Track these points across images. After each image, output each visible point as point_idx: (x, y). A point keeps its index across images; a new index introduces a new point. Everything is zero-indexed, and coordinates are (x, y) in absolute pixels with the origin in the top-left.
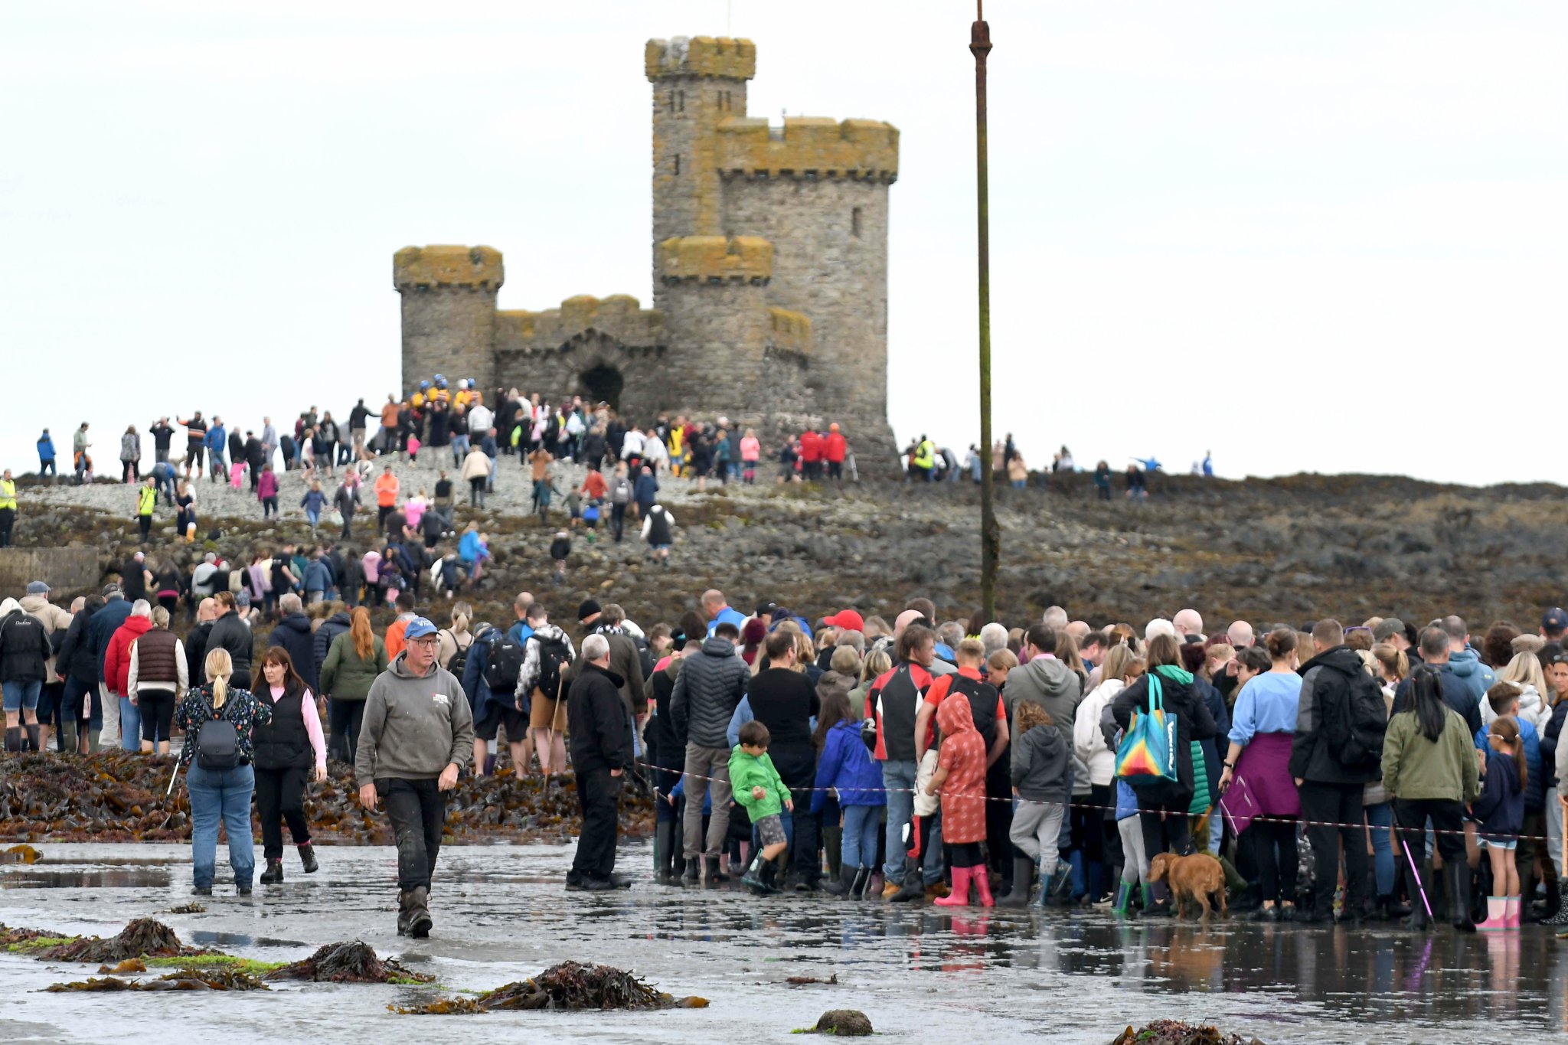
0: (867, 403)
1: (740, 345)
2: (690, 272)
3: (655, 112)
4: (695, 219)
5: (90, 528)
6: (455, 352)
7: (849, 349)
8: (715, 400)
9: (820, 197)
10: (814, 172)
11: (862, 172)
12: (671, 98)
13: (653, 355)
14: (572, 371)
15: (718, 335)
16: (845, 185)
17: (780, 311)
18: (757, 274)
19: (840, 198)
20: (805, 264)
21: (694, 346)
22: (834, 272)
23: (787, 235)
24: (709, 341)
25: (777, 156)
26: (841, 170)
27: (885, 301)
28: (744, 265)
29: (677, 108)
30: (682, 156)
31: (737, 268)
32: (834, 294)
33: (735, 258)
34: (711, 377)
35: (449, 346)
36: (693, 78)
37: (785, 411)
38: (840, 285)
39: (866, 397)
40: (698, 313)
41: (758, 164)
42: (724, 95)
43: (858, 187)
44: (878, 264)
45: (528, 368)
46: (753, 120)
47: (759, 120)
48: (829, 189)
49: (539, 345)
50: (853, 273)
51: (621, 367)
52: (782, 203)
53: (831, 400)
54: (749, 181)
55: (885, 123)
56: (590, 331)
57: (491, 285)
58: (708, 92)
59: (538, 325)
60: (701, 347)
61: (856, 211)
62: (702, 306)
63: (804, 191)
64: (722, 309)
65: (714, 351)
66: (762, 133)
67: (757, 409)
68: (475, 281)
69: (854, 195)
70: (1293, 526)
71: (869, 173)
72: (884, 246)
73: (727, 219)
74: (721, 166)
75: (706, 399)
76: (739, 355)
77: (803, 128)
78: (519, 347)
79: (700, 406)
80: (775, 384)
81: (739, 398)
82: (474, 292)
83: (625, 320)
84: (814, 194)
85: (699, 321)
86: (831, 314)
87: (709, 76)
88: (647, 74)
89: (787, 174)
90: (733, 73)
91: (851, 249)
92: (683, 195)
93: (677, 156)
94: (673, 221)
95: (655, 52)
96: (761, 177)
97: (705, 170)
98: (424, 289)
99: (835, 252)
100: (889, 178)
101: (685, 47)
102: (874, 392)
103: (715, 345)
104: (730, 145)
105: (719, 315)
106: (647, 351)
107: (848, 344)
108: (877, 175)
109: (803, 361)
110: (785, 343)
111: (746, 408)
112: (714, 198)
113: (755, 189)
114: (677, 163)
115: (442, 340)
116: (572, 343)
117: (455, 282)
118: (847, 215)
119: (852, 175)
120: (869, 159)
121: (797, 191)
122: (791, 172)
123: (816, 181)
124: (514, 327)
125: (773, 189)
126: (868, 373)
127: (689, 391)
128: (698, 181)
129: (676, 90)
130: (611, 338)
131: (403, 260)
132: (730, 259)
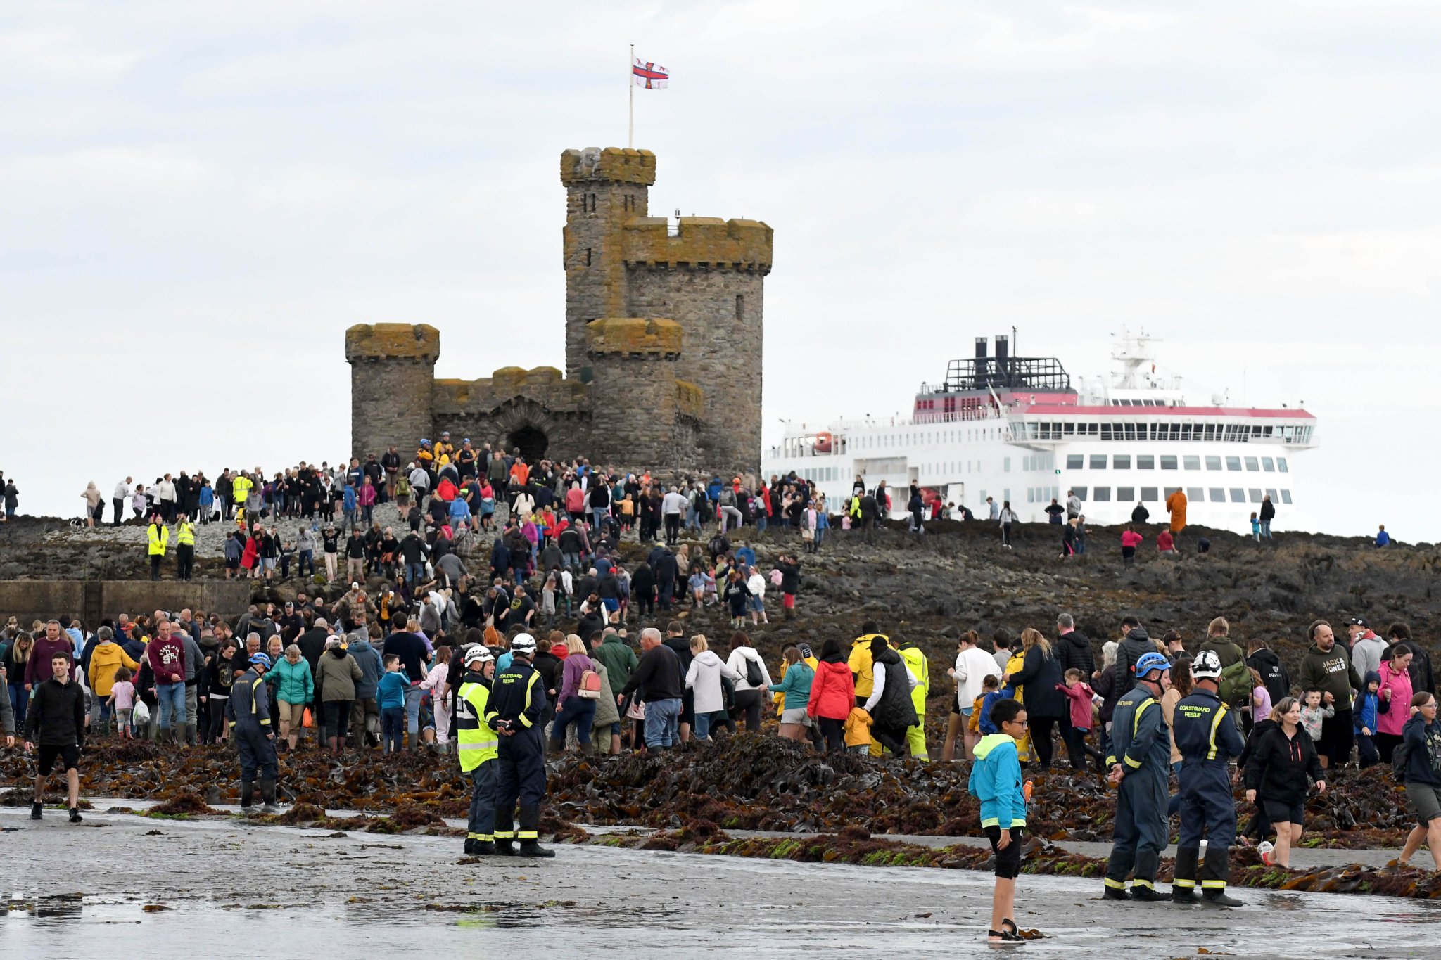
0: (747, 461)
1: (656, 411)
2: (614, 349)
3: (569, 212)
4: (604, 304)
6: (400, 414)
7: (732, 415)
8: (634, 457)
9: (709, 285)
10: (706, 264)
11: (745, 265)
12: (584, 200)
13: (575, 419)
14: (502, 432)
15: (638, 401)
16: (730, 276)
17: (683, 382)
18: (669, 350)
19: (726, 286)
20: (697, 342)
21: (617, 411)
22: (721, 349)
23: (682, 318)
24: (630, 407)
25: (675, 251)
26: (728, 263)
27: (761, 374)
28: (660, 343)
29: (589, 209)
30: (593, 250)
31: (654, 345)
32: (721, 368)
33: (653, 337)
34: (631, 438)
35: (396, 409)
36: (604, 183)
37: (684, 467)
38: (726, 361)
39: (746, 455)
40: (621, 383)
41: (660, 258)
42: (629, 199)
43: (741, 277)
44: (755, 343)
45: (462, 429)
46: (652, 218)
47: (658, 220)
48: (717, 279)
49: (472, 409)
50: (736, 350)
51: (546, 428)
52: (678, 290)
53: (717, 459)
54: (651, 271)
55: (761, 223)
56: (519, 398)
57: (431, 358)
58: (617, 195)
59: (472, 392)
60: (623, 412)
61: (739, 297)
62: (624, 377)
63: (697, 280)
64: (641, 380)
65: (634, 416)
66: (661, 231)
67: (668, 465)
68: (418, 354)
69: (737, 283)
71: (750, 266)
72: (758, 328)
73: (631, 304)
74: (626, 258)
75: (627, 457)
76: (655, 419)
77: (697, 226)
78: (455, 411)
79: (622, 463)
80: (678, 444)
81: (655, 456)
82: (417, 363)
83: (551, 388)
84: (705, 283)
85: (621, 390)
86: (717, 384)
87: (617, 181)
88: (563, 179)
89: (683, 265)
90: (637, 179)
91: (735, 330)
92: (594, 283)
93: (589, 249)
94: (585, 305)
95: (570, 161)
96: (662, 268)
97: (614, 262)
98: (375, 360)
99: (722, 332)
100: (765, 269)
101: (598, 157)
102: (752, 451)
103: (635, 410)
104: (635, 240)
105: (639, 385)
106: (570, 414)
107: (732, 411)
108: (757, 267)
109: (696, 425)
110: (686, 409)
111: (661, 464)
112: (621, 286)
113: (656, 279)
114: (589, 256)
115: (390, 404)
116: (502, 409)
117: (401, 355)
118: (732, 300)
119: (737, 266)
120: (751, 253)
121: (691, 280)
122: (687, 263)
123: (707, 272)
124: (451, 394)
125: (670, 278)
126: (749, 435)
127: (613, 450)
128: (608, 271)
129: (588, 193)
130: (537, 404)
131: (355, 336)
132: (648, 337)
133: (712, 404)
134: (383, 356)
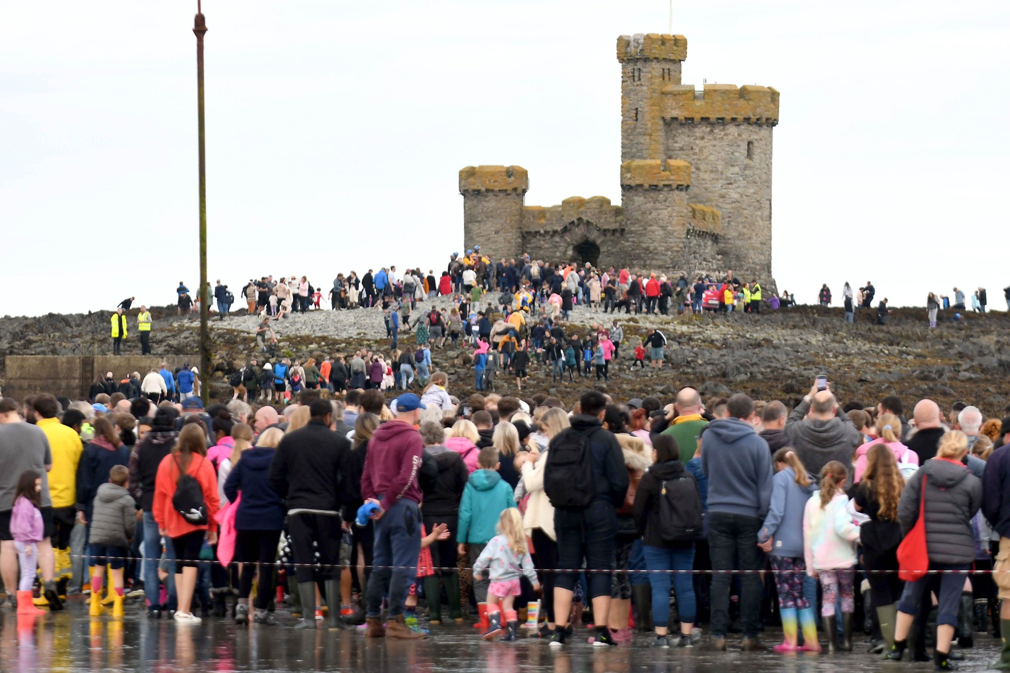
0: (757, 264)
1: (669, 228)
2: (638, 182)
3: (623, 82)
4: (647, 149)
5: (235, 342)
6: (497, 232)
7: (745, 230)
8: (654, 262)
9: (726, 135)
10: (722, 119)
11: (754, 119)
12: (633, 73)
13: (618, 234)
14: (569, 245)
15: (656, 221)
16: (743, 127)
17: (699, 207)
18: (680, 183)
19: (739, 135)
20: (717, 177)
21: (641, 228)
22: (735, 181)
23: (705, 159)
24: (650, 225)
25: (699, 109)
26: (740, 117)
27: (770, 201)
28: (672, 177)
29: (636, 79)
30: (639, 109)
31: (668, 180)
32: (736, 196)
33: (667, 173)
34: (651, 248)
35: (493, 228)
36: (646, 60)
37: (703, 269)
38: (739, 190)
39: (757, 260)
40: (643, 208)
41: (687, 114)
42: (666, 71)
43: (751, 128)
44: (764, 177)
45: (542, 242)
46: (684, 85)
47: (688, 86)
48: (732, 130)
49: (548, 228)
50: (747, 182)
51: (598, 242)
52: (702, 138)
53: (733, 263)
54: (681, 124)
55: (769, 88)
56: (580, 219)
57: (520, 191)
58: (655, 69)
59: (548, 215)
60: (645, 229)
61: (750, 143)
62: (646, 203)
63: (716, 131)
64: (658, 205)
65: (653, 232)
66: (690, 95)
67: (680, 268)
68: (509, 188)
69: (748, 133)
70: (998, 342)
71: (758, 119)
72: (769, 166)
73: (668, 149)
74: (664, 115)
75: (648, 262)
76: (669, 234)
77: (715, 91)
78: (537, 230)
79: (644, 266)
80: (695, 253)
81: (669, 261)
82: (509, 195)
83: (601, 212)
84: (723, 133)
85: (644, 213)
86: (733, 208)
87: (656, 58)
88: (618, 58)
89: (705, 120)
90: (672, 57)
91: (746, 167)
92: (640, 134)
93: (637, 109)
94: (634, 150)
95: (623, 44)
96: (690, 122)
97: (653, 118)
98: (478, 192)
99: (736, 169)
100: (772, 122)
101: (642, 41)
102: (763, 258)
103: (654, 228)
104: (670, 102)
105: (657, 209)
106: (614, 231)
107: (745, 227)
108: (764, 120)
109: (715, 238)
110: (701, 226)
111: (674, 267)
112: (660, 135)
113: (686, 130)
114: (637, 114)
115: (489, 225)
116: (569, 227)
117: (497, 189)
118: (744, 146)
119: (747, 120)
120: (758, 110)
121: (712, 131)
122: (708, 119)
123: (724, 124)
124: (534, 217)
125: (696, 130)
126: (759, 245)
127: (638, 257)
128: (649, 125)
129: (636, 67)
130: (592, 224)
131: (464, 175)
132: (663, 173)
133: (729, 223)
134: (483, 189)
